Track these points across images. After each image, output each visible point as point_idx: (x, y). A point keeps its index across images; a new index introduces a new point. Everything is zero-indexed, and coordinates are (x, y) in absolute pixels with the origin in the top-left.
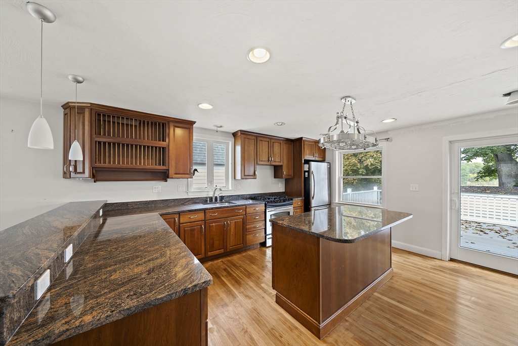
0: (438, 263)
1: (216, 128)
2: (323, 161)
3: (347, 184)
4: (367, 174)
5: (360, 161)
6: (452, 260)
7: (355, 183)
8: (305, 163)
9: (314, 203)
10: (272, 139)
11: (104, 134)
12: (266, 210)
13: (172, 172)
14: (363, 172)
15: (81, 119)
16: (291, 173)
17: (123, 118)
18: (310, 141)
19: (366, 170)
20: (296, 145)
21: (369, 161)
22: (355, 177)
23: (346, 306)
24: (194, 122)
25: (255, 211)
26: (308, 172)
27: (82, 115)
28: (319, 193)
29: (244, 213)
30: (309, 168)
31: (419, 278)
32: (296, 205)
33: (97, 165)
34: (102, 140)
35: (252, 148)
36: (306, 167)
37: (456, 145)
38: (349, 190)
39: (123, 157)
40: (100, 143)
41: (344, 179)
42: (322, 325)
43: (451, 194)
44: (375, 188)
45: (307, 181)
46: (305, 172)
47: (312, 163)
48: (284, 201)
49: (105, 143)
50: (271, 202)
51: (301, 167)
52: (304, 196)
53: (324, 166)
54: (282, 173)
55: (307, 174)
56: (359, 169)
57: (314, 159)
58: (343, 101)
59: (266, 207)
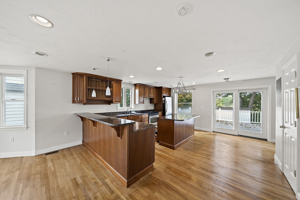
0: (209, 133)
1: (129, 82)
2: (170, 96)
3: (179, 106)
4: (187, 102)
5: (184, 96)
6: (213, 132)
7: (182, 106)
8: (163, 97)
9: (167, 114)
10: (151, 87)
11: (90, 86)
12: (149, 116)
13: (114, 101)
14: (185, 101)
15: (82, 79)
16: (157, 101)
17: (97, 79)
18: (165, 88)
19: (186, 100)
20: (159, 89)
21: (188, 96)
22: (182, 103)
23: (181, 142)
24: (122, 80)
25: (145, 117)
26: (165, 101)
27: (83, 78)
28: (169, 110)
29: (141, 118)
30: (165, 99)
31: (202, 137)
32: (160, 115)
33: (88, 98)
34: (90, 88)
35: (143, 91)
36: (164, 99)
37: (215, 92)
38: (180, 109)
39: (100, 95)
40: (89, 89)
41: (178, 104)
42: (175, 146)
43: (213, 109)
44: (190, 108)
45: (164, 105)
46: (163, 101)
47: (166, 97)
48: (156, 113)
49: (90, 89)
50: (151, 113)
51: (161, 99)
52: (163, 111)
53: (170, 98)
54: (154, 101)
55: (164, 102)
56: (183, 99)
57: (166, 95)
58: (180, 78)
59: (149, 115)
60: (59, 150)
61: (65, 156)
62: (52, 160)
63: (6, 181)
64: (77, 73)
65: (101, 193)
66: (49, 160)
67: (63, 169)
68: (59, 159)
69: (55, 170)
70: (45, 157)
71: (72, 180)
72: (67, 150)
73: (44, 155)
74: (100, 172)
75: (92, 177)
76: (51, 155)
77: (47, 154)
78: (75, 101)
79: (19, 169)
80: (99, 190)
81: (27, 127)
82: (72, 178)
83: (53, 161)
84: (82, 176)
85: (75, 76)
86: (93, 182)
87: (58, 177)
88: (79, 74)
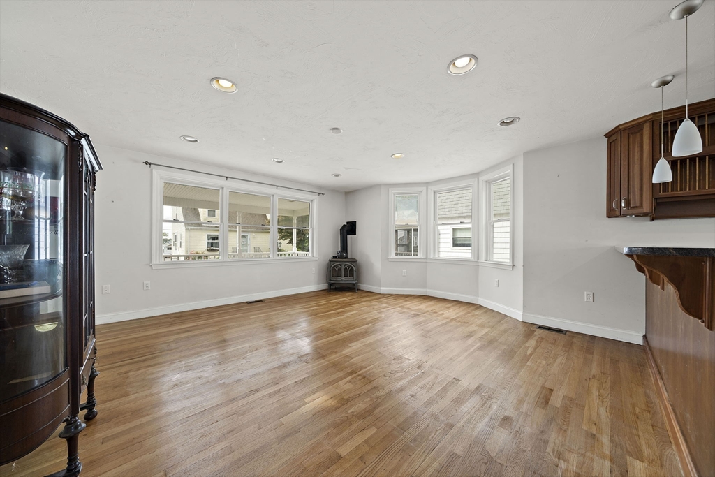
15: (638, 139)
27: (639, 134)
33: (663, 194)
60: (567, 331)
61: (571, 346)
62: (541, 340)
63: (471, 332)
64: (618, 126)
65: (583, 464)
66: (536, 338)
67: (544, 362)
68: (554, 344)
69: (531, 355)
70: (535, 329)
71: (543, 387)
72: (587, 338)
73: (535, 326)
74: (634, 431)
75: (594, 418)
76: (547, 332)
77: (541, 327)
78: (614, 209)
79: (491, 327)
80: (584, 455)
81: (513, 266)
82: (548, 385)
83: (541, 342)
84: (571, 400)
85: (612, 139)
86: (585, 427)
87: (526, 367)
88: (625, 129)
